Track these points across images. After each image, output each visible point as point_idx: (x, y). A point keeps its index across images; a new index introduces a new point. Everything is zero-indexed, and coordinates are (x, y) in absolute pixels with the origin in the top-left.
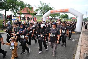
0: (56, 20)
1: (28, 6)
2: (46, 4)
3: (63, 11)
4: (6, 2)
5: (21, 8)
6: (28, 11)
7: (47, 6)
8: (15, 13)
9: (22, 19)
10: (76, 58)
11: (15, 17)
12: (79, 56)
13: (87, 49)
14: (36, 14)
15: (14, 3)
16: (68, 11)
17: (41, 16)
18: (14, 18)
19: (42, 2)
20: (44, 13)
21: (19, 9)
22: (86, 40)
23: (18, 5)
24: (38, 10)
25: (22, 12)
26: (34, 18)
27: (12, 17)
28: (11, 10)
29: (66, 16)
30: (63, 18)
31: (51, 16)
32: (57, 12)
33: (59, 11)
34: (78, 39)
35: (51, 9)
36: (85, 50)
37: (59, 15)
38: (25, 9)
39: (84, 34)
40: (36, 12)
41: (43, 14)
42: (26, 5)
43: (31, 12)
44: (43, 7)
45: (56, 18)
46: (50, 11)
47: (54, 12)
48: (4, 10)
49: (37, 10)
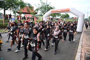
0: (57, 20)
1: (28, 6)
2: (46, 3)
3: (64, 11)
4: (5, 1)
5: (21, 7)
6: (28, 10)
7: (48, 5)
8: (14, 12)
9: (22, 19)
10: (76, 58)
11: (14, 16)
12: (80, 56)
13: (88, 49)
14: (36, 13)
15: (13, 2)
16: (69, 11)
17: (41, 15)
18: (14, 18)
19: (42, 1)
20: (45, 12)
21: (19, 8)
22: (87, 40)
23: (17, 4)
24: (39, 9)
25: (22, 11)
26: (34, 17)
27: (12, 17)
28: (10, 10)
29: (67, 16)
30: (64, 18)
31: (52, 16)
32: (57, 12)
33: (60, 10)
34: (79, 39)
35: (52, 8)
36: (85, 50)
37: (60, 15)
38: (25, 8)
39: (85, 35)
40: (36, 11)
41: (43, 14)
42: (26, 5)
43: (31, 11)
44: (43, 7)
45: (57, 17)
46: (51, 10)
47: (55, 12)
48: (3, 9)
49: (37, 10)
